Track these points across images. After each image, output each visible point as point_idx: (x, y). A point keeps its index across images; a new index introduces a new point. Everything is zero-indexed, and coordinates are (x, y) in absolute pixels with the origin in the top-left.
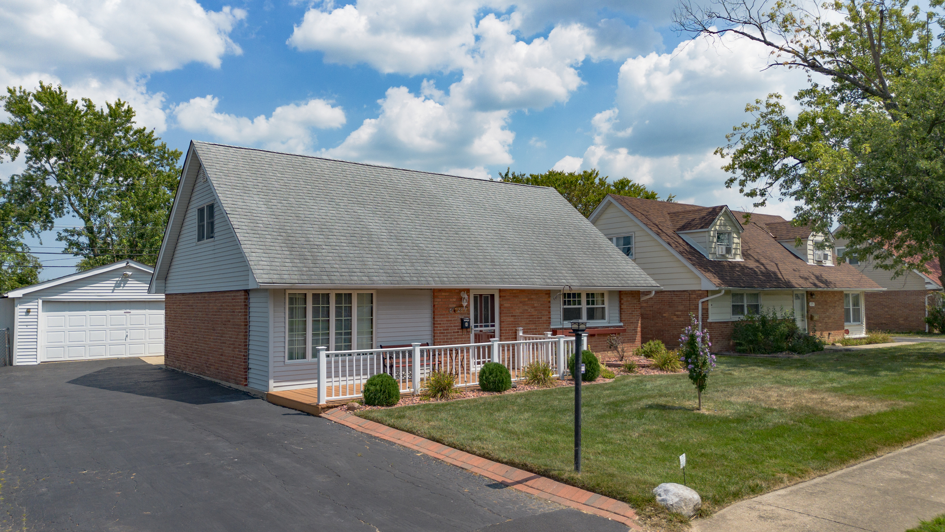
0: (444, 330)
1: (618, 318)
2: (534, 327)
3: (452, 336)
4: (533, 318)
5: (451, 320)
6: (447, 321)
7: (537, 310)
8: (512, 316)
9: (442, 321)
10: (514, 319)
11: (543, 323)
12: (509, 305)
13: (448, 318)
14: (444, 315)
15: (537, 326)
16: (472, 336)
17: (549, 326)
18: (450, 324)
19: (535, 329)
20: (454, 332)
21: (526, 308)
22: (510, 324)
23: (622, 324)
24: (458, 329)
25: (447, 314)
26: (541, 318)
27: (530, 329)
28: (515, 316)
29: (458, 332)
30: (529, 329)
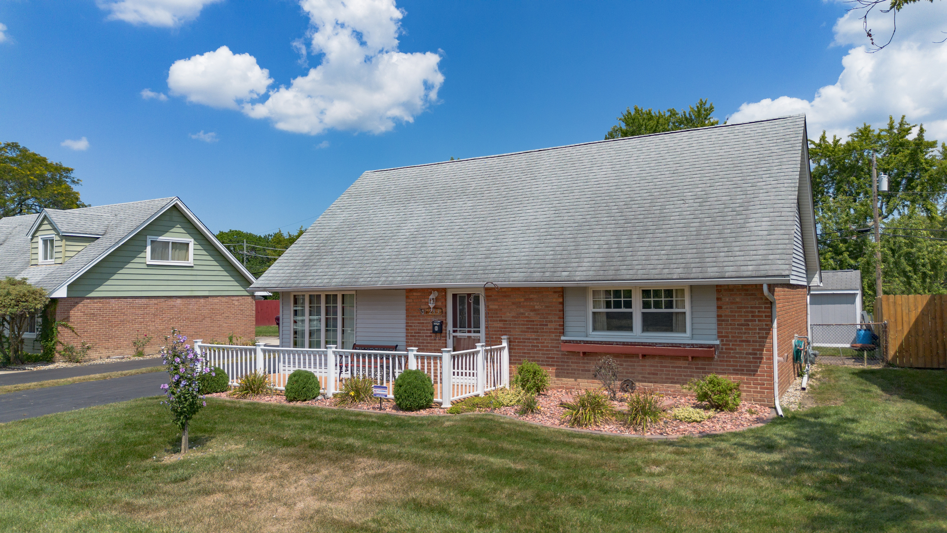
0: (415, 333)
1: (715, 332)
2: (533, 337)
3: (424, 340)
4: (534, 325)
5: (423, 323)
6: (418, 323)
7: (539, 314)
8: (500, 321)
9: (413, 323)
10: (504, 324)
11: (550, 332)
12: (497, 307)
13: (420, 320)
14: (416, 316)
15: (539, 336)
16: (450, 342)
17: (560, 336)
18: (423, 326)
19: (536, 339)
20: (426, 336)
21: (522, 311)
22: (498, 331)
23: (718, 342)
24: (430, 333)
25: (419, 316)
26: (547, 325)
27: (529, 339)
28: (506, 321)
29: (431, 336)
30: (527, 339)
